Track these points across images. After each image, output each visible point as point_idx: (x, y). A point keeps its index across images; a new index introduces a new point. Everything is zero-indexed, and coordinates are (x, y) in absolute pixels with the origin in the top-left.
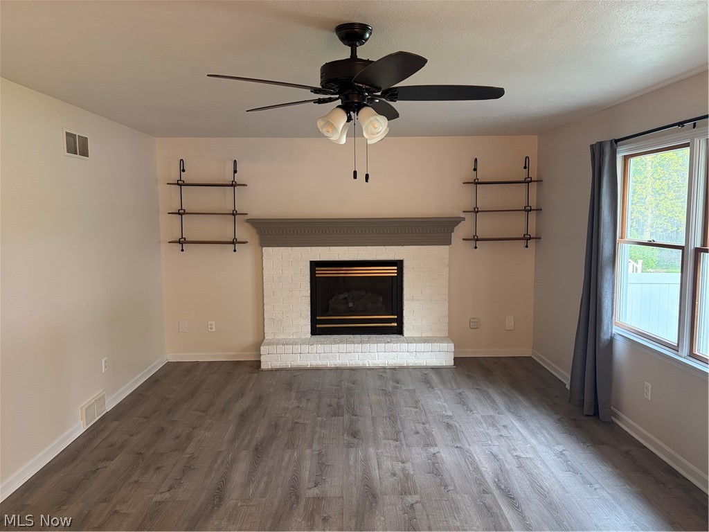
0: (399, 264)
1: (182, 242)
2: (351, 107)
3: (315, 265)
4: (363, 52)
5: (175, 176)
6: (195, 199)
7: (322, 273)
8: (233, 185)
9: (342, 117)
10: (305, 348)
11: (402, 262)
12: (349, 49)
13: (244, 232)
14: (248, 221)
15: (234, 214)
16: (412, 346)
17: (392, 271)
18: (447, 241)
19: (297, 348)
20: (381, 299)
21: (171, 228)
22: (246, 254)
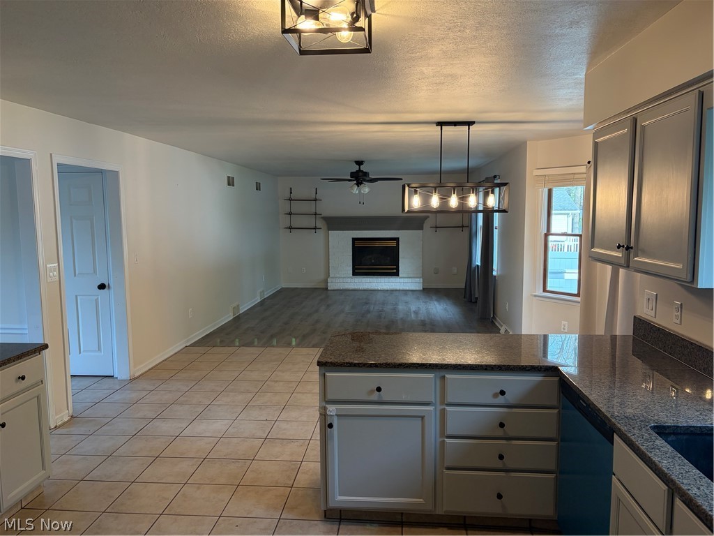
0: (397, 240)
1: (290, 228)
2: (358, 184)
3: (354, 240)
4: (362, 168)
5: (287, 195)
6: (296, 207)
7: (358, 244)
8: (316, 200)
9: (356, 187)
10: (349, 280)
11: (398, 238)
12: (358, 167)
13: (320, 224)
14: (323, 218)
15: (316, 214)
16: (402, 280)
17: (393, 243)
18: (421, 228)
19: (345, 280)
20: (389, 258)
21: (285, 221)
22: (321, 234)
